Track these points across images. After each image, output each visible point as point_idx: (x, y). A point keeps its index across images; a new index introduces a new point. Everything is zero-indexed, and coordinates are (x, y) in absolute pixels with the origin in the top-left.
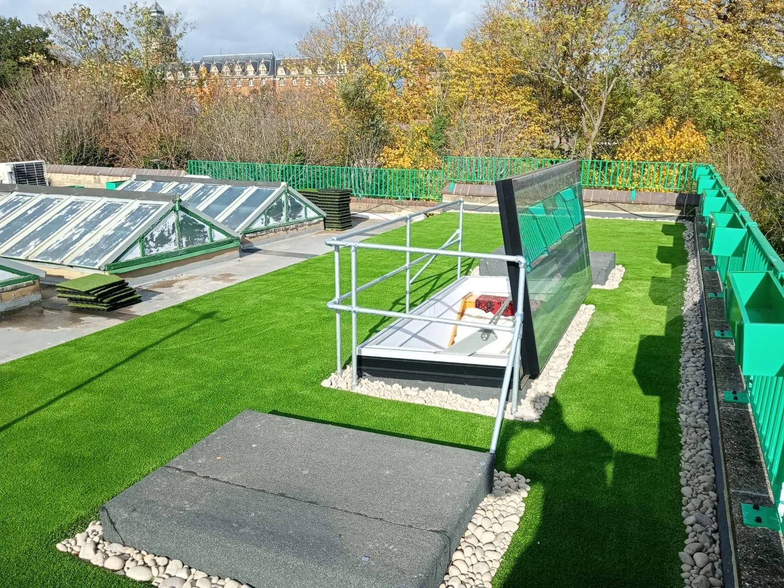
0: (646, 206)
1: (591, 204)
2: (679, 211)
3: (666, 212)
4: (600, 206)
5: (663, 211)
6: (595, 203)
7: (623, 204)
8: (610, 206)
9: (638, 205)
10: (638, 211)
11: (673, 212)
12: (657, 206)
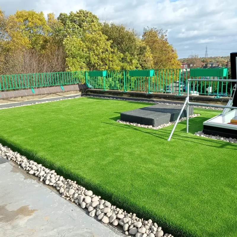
0: (68, 92)
1: (46, 95)
2: (81, 92)
3: (77, 93)
4: (50, 95)
5: (75, 93)
6: (47, 95)
7: (59, 93)
8: (54, 95)
9: (66, 93)
10: (66, 95)
11: (79, 93)
12: (73, 92)
